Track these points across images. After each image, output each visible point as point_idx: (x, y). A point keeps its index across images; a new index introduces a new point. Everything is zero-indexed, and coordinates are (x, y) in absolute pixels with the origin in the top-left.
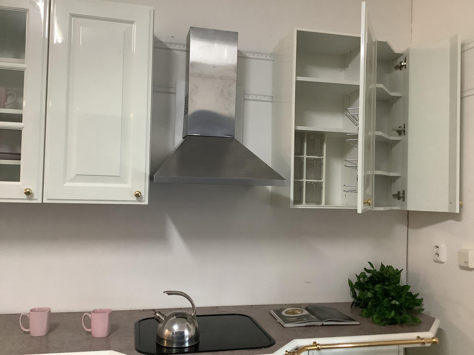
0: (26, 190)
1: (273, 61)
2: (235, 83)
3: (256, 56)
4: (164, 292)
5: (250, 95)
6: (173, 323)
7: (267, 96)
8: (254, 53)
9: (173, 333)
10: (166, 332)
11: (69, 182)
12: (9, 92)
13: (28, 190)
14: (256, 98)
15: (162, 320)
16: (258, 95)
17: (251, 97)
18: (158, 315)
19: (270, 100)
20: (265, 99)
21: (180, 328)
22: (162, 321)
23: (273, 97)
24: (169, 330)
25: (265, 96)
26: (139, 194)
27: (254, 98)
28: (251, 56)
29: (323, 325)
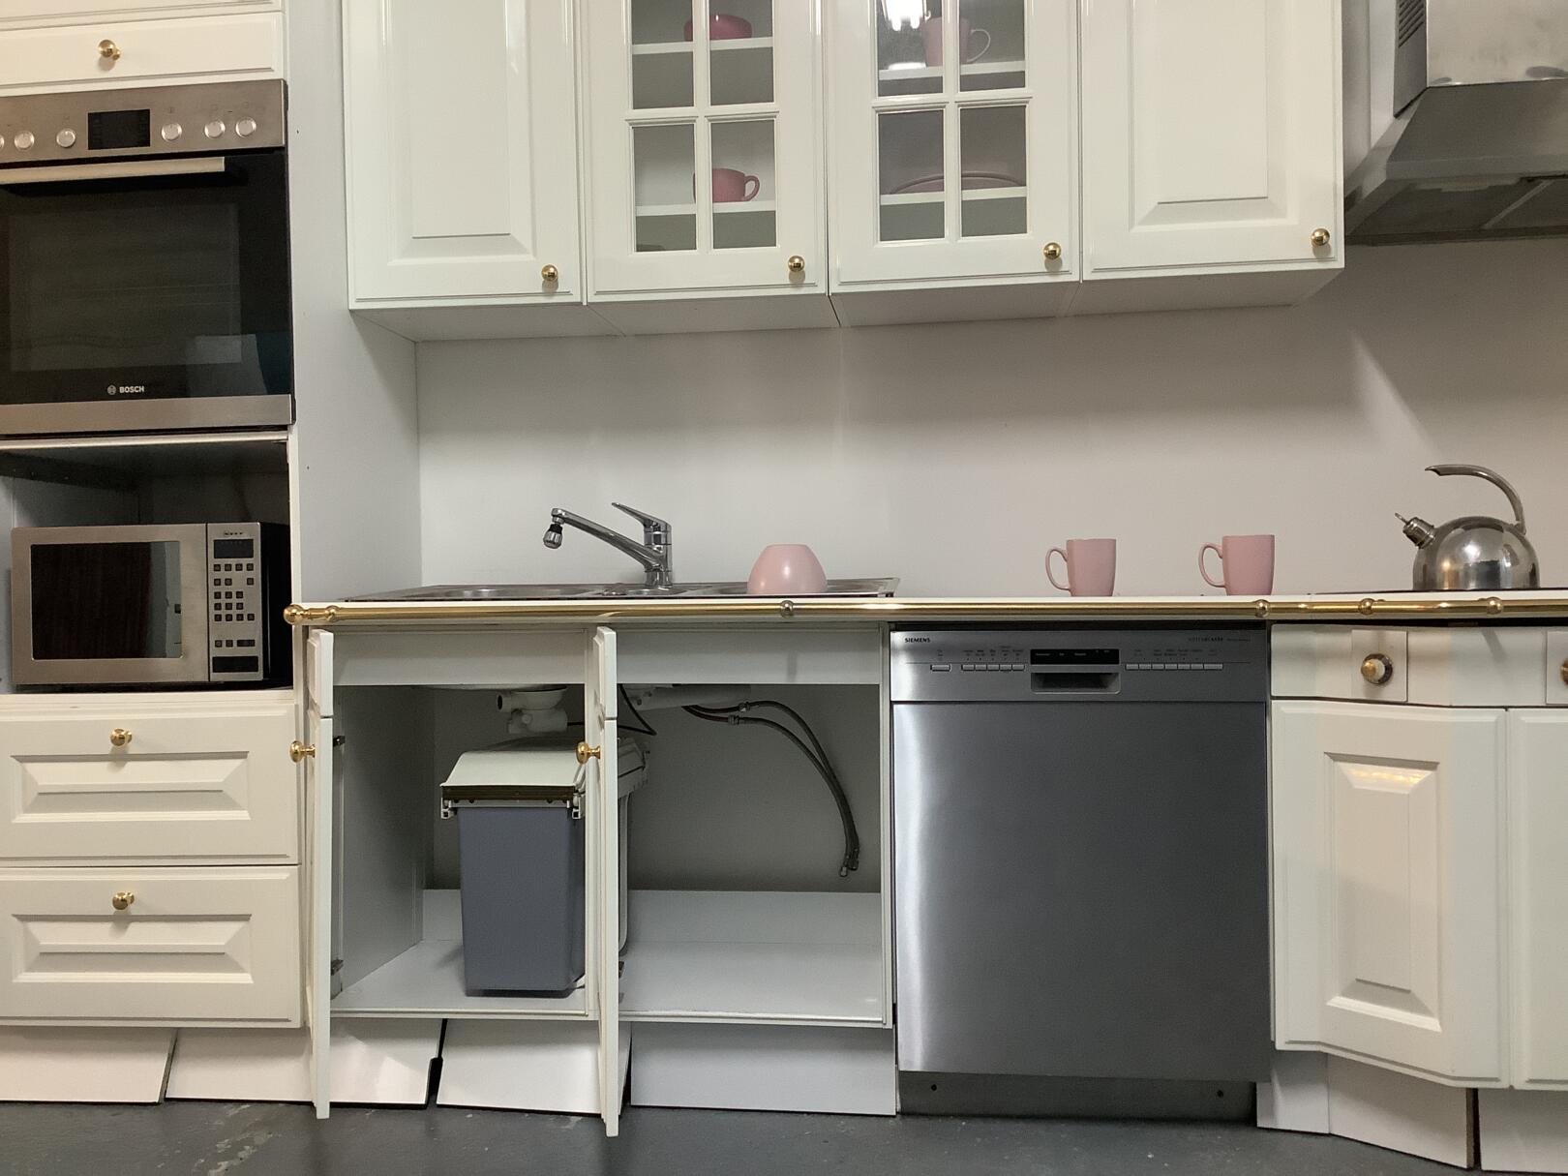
0: (1046, 248)
4: (1427, 469)
6: (1461, 541)
9: (1467, 565)
10: (1446, 565)
11: (1140, 224)
12: (973, 31)
13: (1051, 248)
15: (1428, 536)
18: (1415, 525)
21: (1483, 552)
22: (1427, 541)
24: (1454, 560)
26: (1322, 237)
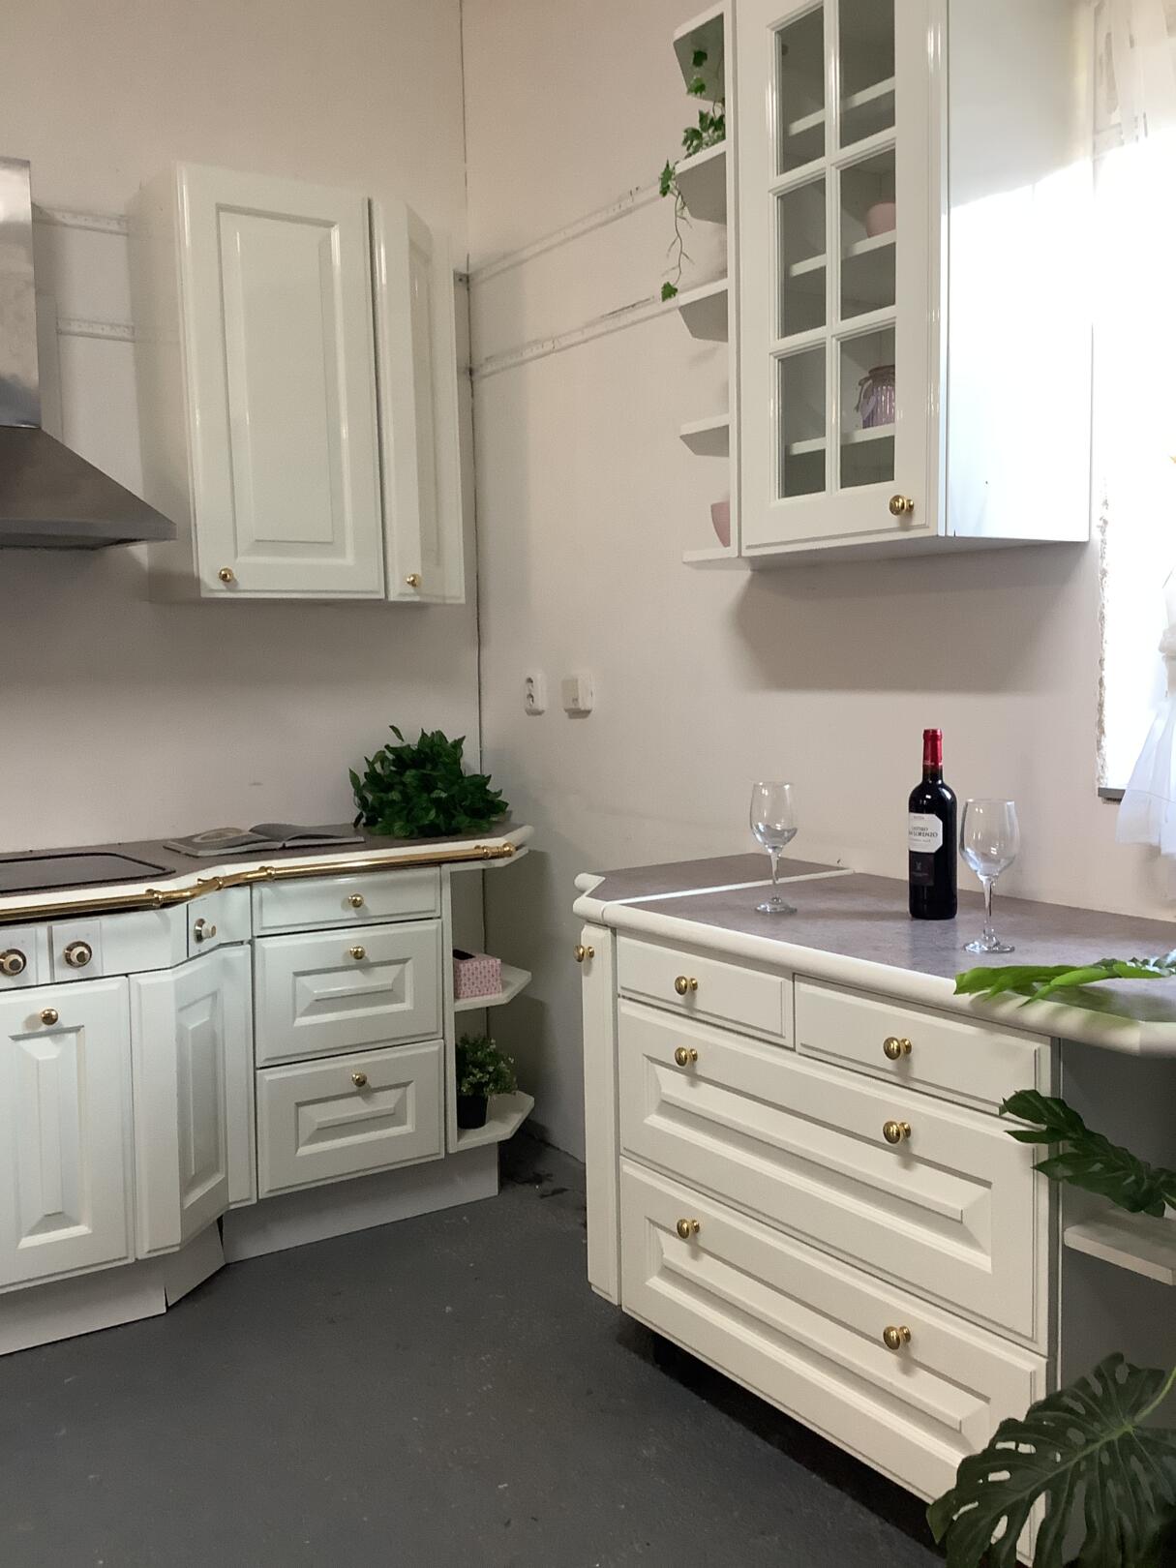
1: (127, 235)
2: (32, 291)
3: (80, 221)
5: (74, 320)
7: (119, 326)
8: (76, 213)
14: (91, 330)
16: (95, 323)
17: (75, 328)
19: (126, 335)
20: (112, 333)
23: (133, 328)
25: (112, 325)
27: (85, 329)
28: (69, 219)
29: (284, 848)
